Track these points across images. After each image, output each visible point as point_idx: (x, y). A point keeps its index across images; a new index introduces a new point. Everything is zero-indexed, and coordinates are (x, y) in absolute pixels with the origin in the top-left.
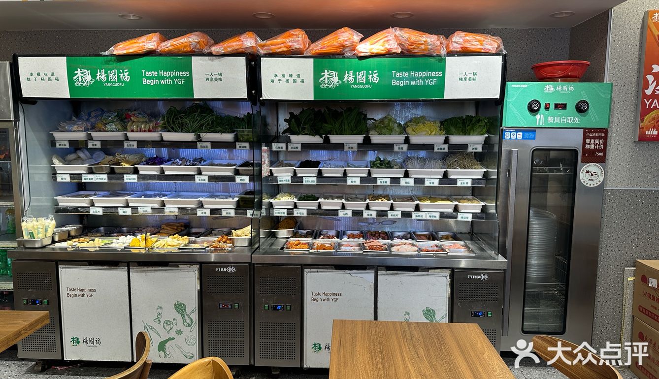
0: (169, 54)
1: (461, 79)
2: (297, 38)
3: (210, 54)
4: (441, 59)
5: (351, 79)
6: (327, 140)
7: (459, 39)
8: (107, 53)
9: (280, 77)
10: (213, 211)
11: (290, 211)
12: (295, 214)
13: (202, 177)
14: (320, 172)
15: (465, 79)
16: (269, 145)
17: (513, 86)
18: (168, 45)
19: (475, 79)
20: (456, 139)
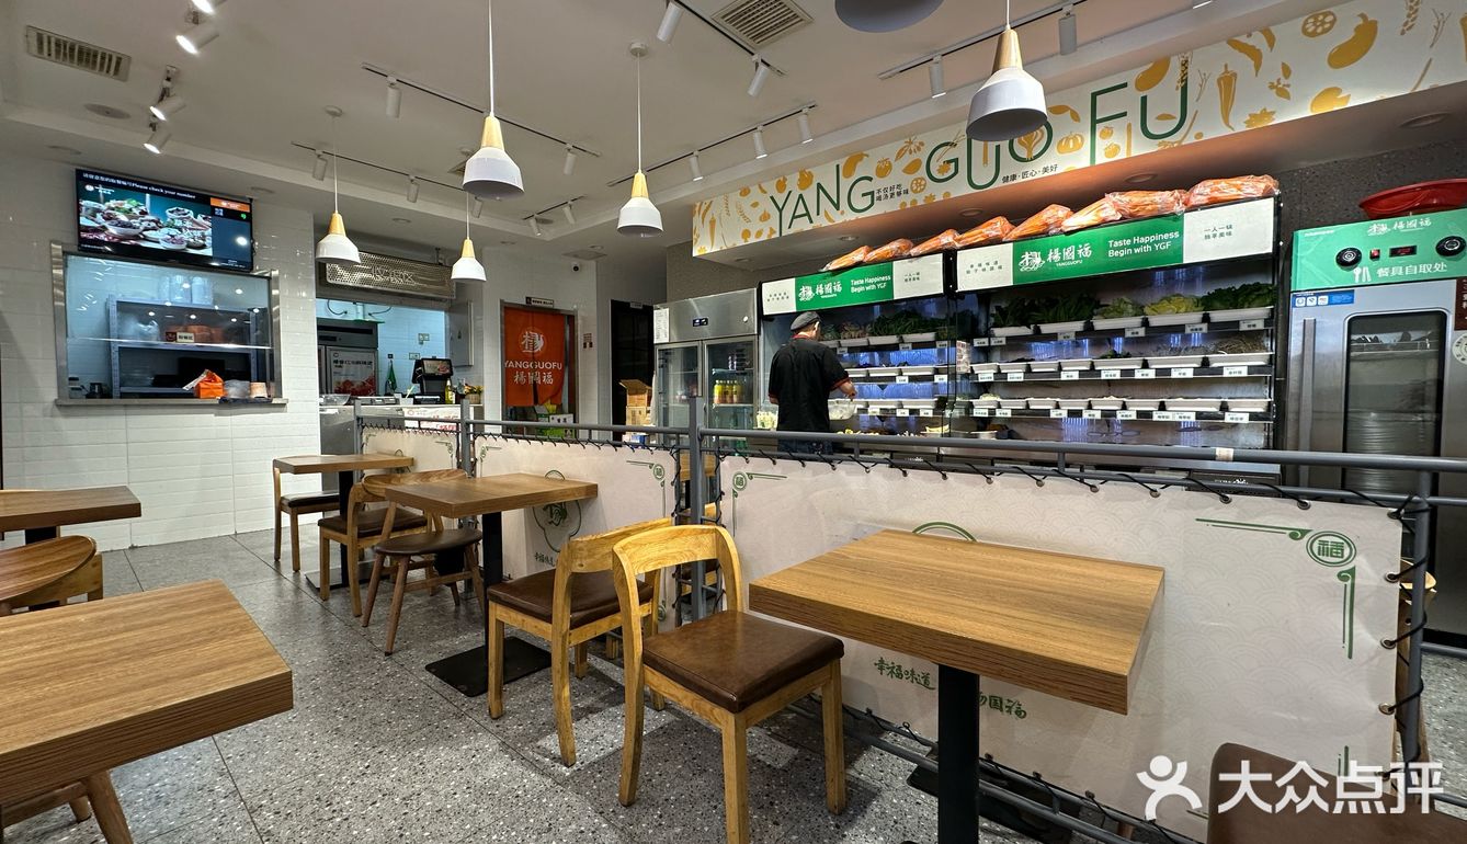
0: (875, 262)
1: (1207, 237)
2: (997, 226)
3: (910, 257)
4: (1176, 218)
5: (1057, 257)
6: (1037, 331)
7: (1203, 191)
8: (824, 270)
9: (976, 267)
10: (912, 412)
11: (992, 412)
12: (998, 415)
13: (902, 378)
14: (1029, 367)
15: (1215, 236)
16: (969, 340)
17: (1307, 235)
18: (873, 255)
19: (1230, 234)
20: (1218, 316)
